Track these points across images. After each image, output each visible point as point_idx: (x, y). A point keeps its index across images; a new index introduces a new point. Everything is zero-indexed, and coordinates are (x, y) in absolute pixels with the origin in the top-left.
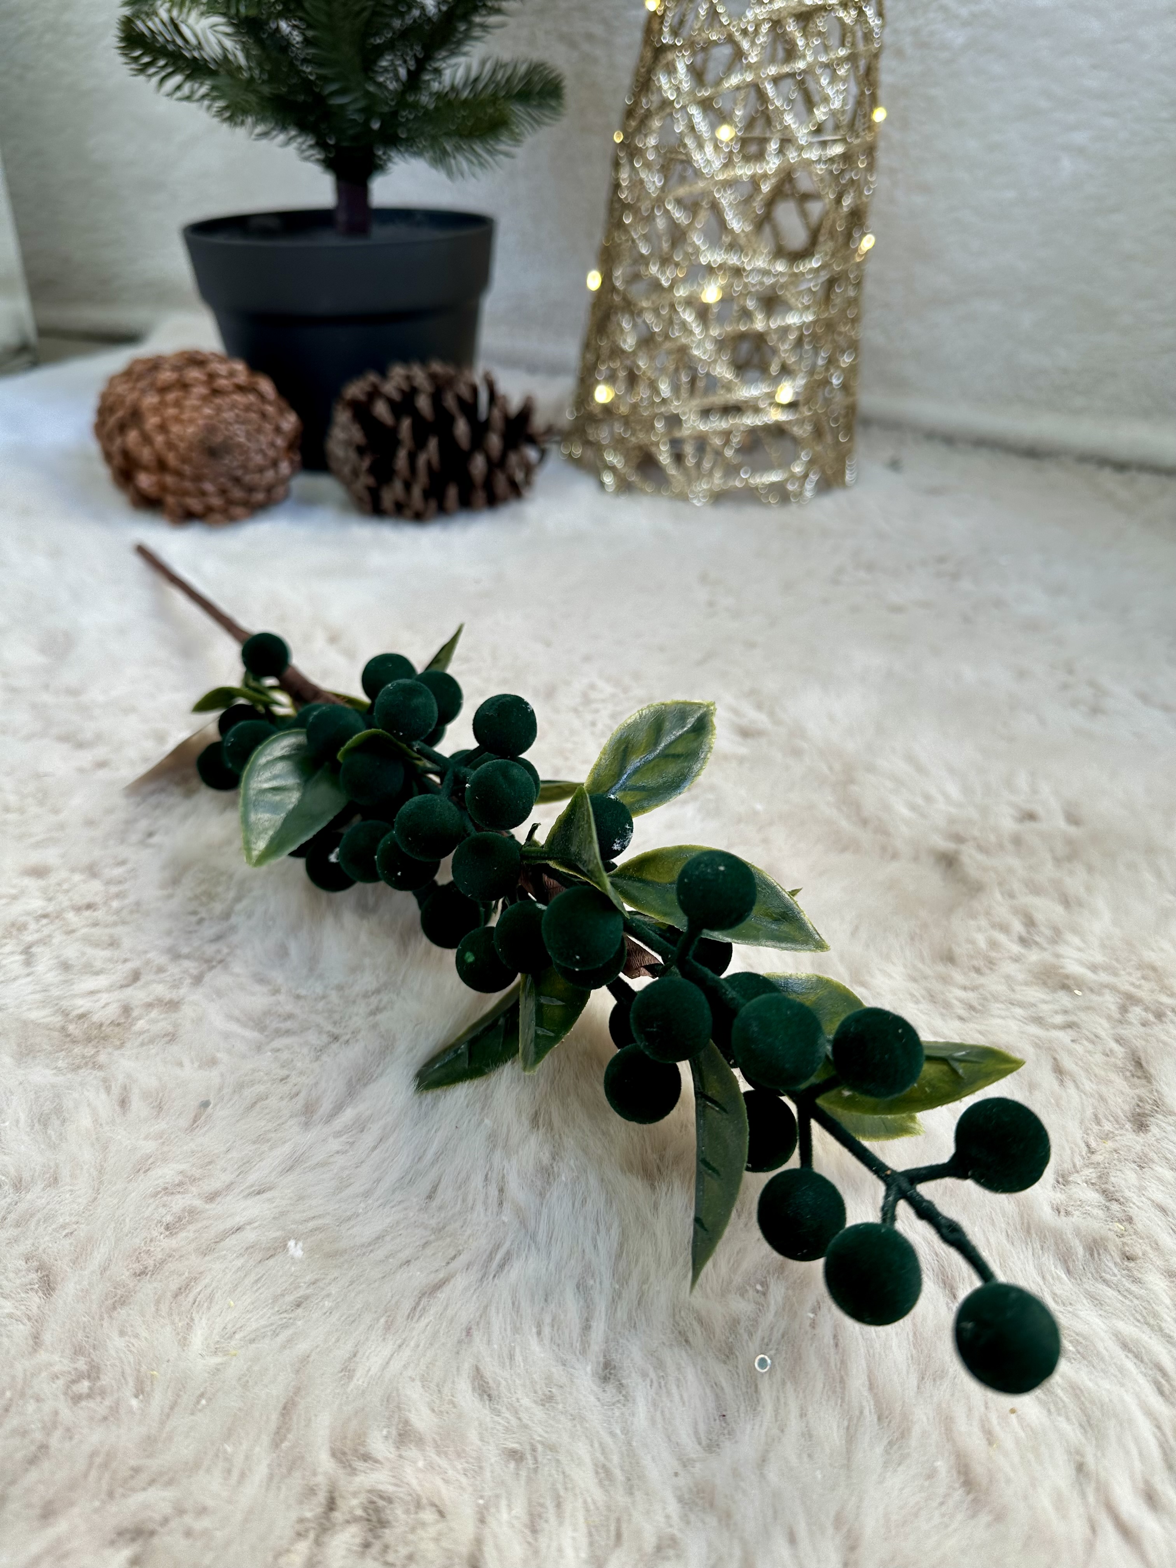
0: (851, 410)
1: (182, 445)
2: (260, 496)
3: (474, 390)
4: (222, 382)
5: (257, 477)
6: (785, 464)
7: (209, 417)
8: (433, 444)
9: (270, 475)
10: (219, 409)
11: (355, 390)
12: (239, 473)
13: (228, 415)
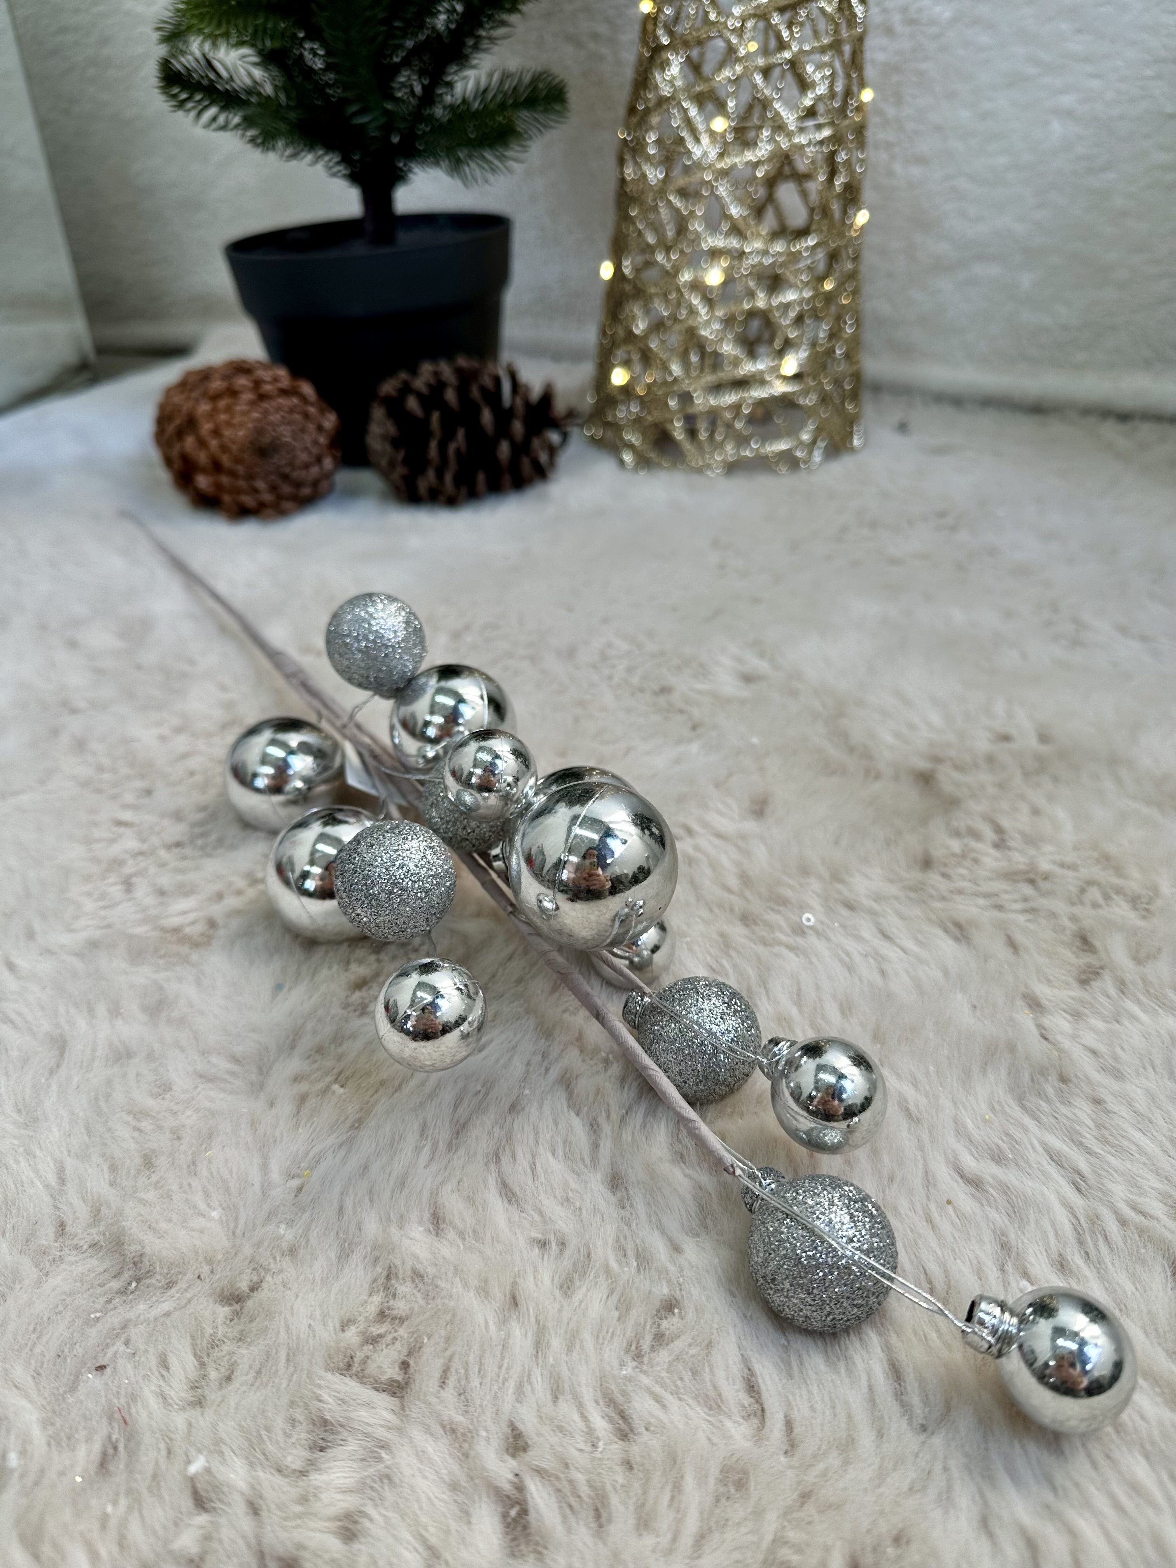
0: (857, 377)
1: (234, 448)
2: (306, 491)
3: (497, 381)
4: (268, 388)
5: (303, 473)
6: (792, 432)
7: (258, 420)
8: (461, 433)
9: (315, 470)
10: (266, 413)
11: (388, 387)
12: (287, 470)
13: (275, 418)
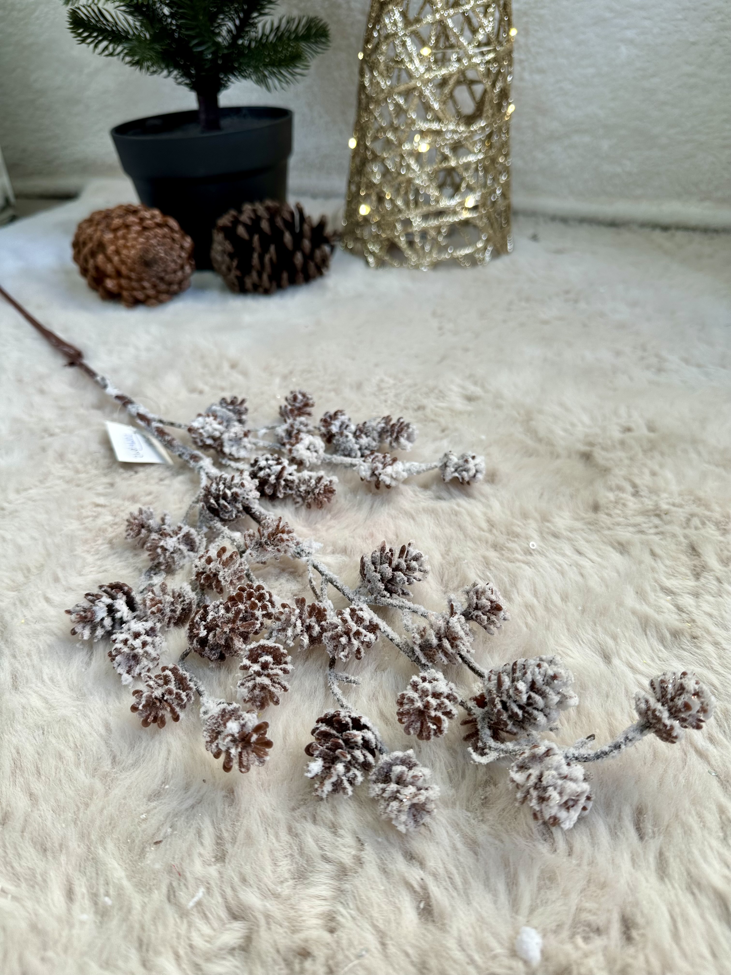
0: (509, 207)
1: (129, 261)
3: (291, 214)
4: (149, 222)
5: (173, 276)
6: (472, 243)
7: (142, 243)
8: (272, 248)
9: (180, 274)
10: (148, 239)
11: (225, 220)
12: (163, 274)
13: (153, 242)
